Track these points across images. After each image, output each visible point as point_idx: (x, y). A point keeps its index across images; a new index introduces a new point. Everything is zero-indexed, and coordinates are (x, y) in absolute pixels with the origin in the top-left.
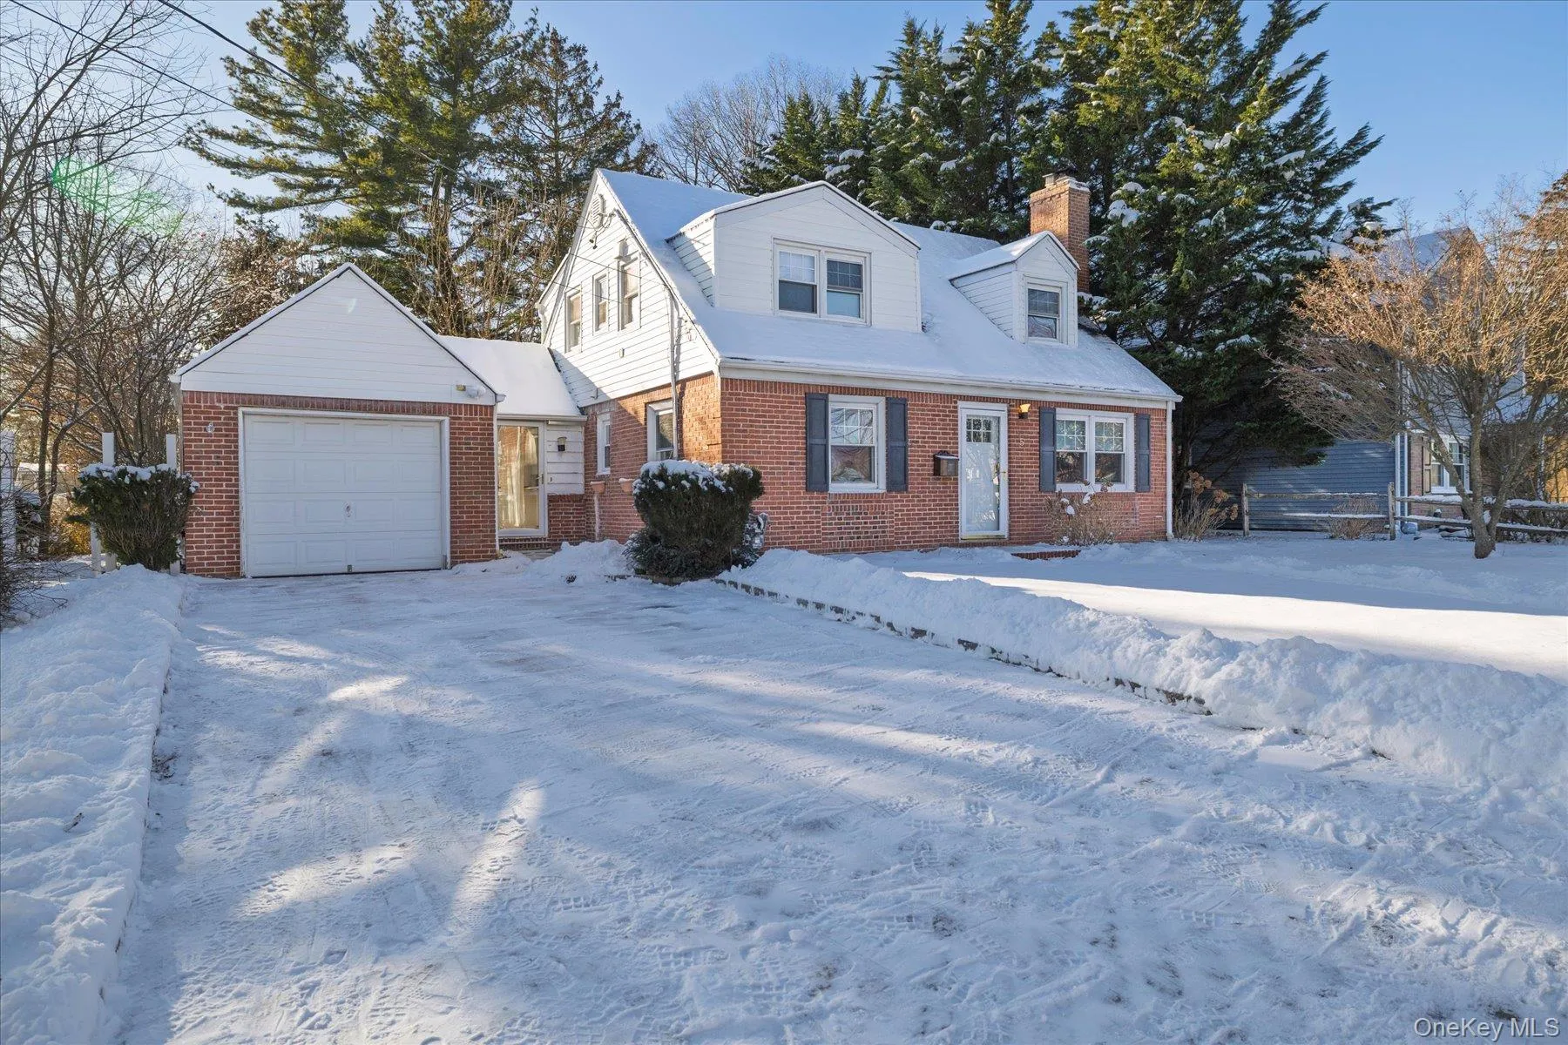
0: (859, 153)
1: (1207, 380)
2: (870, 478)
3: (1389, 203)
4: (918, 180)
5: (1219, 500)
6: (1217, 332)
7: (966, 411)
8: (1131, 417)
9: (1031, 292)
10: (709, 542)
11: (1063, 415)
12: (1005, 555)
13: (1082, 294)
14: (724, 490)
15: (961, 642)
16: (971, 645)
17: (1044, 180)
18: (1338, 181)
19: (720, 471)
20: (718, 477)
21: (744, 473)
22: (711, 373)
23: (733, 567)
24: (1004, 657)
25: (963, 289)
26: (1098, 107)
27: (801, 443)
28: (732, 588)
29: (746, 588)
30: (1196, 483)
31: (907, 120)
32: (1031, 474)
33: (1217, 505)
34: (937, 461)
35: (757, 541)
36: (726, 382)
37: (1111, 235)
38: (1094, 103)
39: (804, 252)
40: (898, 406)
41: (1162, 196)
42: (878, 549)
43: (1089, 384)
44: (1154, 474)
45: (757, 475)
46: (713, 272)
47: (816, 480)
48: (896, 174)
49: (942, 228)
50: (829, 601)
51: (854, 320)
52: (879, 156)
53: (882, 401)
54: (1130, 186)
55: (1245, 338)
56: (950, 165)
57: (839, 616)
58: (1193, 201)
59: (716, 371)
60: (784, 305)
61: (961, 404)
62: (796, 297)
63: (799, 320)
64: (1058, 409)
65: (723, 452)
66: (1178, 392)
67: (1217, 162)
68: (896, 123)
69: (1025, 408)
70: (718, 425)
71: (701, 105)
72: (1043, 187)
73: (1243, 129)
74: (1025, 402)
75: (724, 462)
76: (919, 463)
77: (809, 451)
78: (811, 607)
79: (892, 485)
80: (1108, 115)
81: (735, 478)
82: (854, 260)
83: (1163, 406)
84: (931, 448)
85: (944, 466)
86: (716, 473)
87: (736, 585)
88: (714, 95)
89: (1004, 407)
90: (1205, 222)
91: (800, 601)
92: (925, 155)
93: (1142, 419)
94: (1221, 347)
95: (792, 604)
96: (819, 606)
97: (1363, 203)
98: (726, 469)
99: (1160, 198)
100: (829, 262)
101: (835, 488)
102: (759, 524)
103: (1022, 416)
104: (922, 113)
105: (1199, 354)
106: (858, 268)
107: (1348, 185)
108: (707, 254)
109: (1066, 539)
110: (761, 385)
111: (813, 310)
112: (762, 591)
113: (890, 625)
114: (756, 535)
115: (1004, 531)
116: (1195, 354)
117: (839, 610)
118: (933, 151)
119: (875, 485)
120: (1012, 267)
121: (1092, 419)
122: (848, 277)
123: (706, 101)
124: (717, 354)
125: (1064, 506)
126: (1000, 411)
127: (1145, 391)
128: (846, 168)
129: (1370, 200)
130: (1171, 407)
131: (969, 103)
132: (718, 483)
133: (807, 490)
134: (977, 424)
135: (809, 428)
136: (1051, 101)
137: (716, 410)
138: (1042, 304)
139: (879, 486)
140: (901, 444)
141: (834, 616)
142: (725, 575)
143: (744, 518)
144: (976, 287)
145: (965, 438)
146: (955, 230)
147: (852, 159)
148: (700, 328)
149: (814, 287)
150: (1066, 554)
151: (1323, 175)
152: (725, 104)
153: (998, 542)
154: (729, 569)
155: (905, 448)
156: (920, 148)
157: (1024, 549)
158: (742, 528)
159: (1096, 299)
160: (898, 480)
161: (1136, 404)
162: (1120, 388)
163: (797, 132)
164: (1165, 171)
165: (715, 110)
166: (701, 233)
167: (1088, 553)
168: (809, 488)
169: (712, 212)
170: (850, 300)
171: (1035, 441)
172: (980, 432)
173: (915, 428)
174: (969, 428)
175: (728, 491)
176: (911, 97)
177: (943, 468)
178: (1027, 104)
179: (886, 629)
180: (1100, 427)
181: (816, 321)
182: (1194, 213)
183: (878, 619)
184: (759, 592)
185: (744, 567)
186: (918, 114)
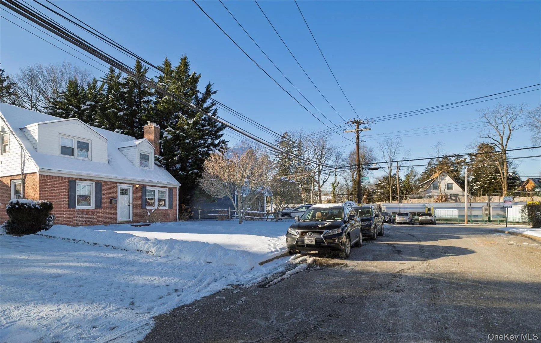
0: (93, 103)
1: (187, 180)
2: (90, 205)
3: (228, 141)
4: (111, 116)
5: (188, 211)
6: (189, 168)
7: (120, 186)
8: (168, 189)
9: (141, 154)
10: (34, 223)
11: (148, 188)
12: (129, 226)
13: (156, 155)
14: (39, 208)
15: (105, 245)
16: (107, 246)
17: (148, 123)
18: (220, 133)
19: (38, 202)
20: (38, 204)
21: (47, 203)
22: (36, 173)
23: (42, 230)
24: (115, 248)
25: (122, 151)
26: (162, 105)
27: (67, 194)
28: (41, 236)
29: (46, 236)
30: (184, 206)
31: (108, 97)
32: (139, 204)
33: (188, 213)
34: (111, 201)
35: (51, 223)
36: (41, 176)
37: (164, 140)
38: (161, 104)
39: (70, 138)
40: (99, 185)
41: (177, 132)
42: (92, 225)
43: (156, 180)
44: (174, 204)
45: (51, 204)
46: (37, 142)
47: (72, 204)
48: (105, 113)
49: (118, 132)
50: (71, 238)
51: (86, 159)
52: (99, 106)
53: (94, 183)
54: (169, 128)
55: (195, 171)
56: (121, 113)
57: (74, 241)
58: (184, 135)
59: (38, 172)
60: (62, 153)
61: (118, 184)
62: (67, 151)
63: (67, 158)
64: (147, 187)
65: (40, 196)
66: (180, 183)
67: (190, 126)
68: (105, 98)
69: (137, 186)
70: (38, 188)
71: (35, 70)
72: (147, 124)
73: (196, 119)
74: (137, 184)
75: (40, 200)
76: (105, 201)
77: (69, 197)
78: (66, 240)
79: (97, 207)
80: (165, 108)
81: (43, 205)
82: (87, 142)
83: (176, 187)
84: (109, 196)
85: (113, 201)
86: (37, 203)
87: (43, 235)
88: (40, 67)
89: (132, 186)
90: (187, 141)
91: (63, 239)
92: (113, 109)
93: (171, 190)
94: (190, 172)
95: (61, 239)
96: (69, 239)
97: (223, 141)
98: (40, 202)
99: (177, 133)
100: (78, 142)
101: (78, 207)
102: (51, 218)
103: (137, 188)
104: (113, 97)
105: (185, 174)
106: (88, 144)
107: (222, 135)
108: (36, 136)
109: (148, 221)
110: (53, 177)
111: (73, 155)
112: (51, 237)
113: (88, 243)
114: (50, 221)
115: (131, 219)
116: (184, 174)
117: (74, 240)
118: (116, 109)
119: (91, 207)
120: (135, 147)
121: (157, 190)
122: (84, 146)
123: (37, 69)
124: (38, 167)
125: (147, 212)
126: (130, 187)
127: (171, 182)
128: (89, 107)
129: (224, 140)
130: (178, 187)
131: (127, 96)
132: (37, 206)
133: (69, 208)
134: (123, 190)
135: (69, 190)
136: (151, 100)
137: (37, 184)
138: (144, 158)
139: (93, 206)
140: (100, 195)
141: (73, 241)
142: (39, 233)
143: (46, 216)
144: (126, 151)
145: (120, 193)
146: (122, 133)
147: (90, 105)
148: (32, 159)
149: (73, 148)
150: (146, 225)
151: (217, 132)
152: (45, 72)
153: (129, 222)
154: (41, 231)
155: (101, 196)
156: (112, 106)
157: (134, 224)
158: (46, 219)
159: (160, 157)
160: (99, 205)
161: (169, 186)
162: (165, 182)
163: (72, 92)
164: (179, 126)
165: (41, 72)
166: (33, 129)
167: (152, 225)
168: (69, 207)
169: (37, 124)
170: (86, 153)
171: (140, 195)
172: (124, 192)
173: (104, 191)
174: (121, 191)
175: (41, 208)
176: (109, 91)
177: (113, 202)
178: (145, 100)
179: (87, 244)
180: (159, 191)
181: (73, 159)
182: (185, 138)
183: (85, 241)
184: (50, 237)
185: (46, 230)
186: (111, 97)
